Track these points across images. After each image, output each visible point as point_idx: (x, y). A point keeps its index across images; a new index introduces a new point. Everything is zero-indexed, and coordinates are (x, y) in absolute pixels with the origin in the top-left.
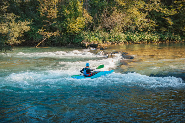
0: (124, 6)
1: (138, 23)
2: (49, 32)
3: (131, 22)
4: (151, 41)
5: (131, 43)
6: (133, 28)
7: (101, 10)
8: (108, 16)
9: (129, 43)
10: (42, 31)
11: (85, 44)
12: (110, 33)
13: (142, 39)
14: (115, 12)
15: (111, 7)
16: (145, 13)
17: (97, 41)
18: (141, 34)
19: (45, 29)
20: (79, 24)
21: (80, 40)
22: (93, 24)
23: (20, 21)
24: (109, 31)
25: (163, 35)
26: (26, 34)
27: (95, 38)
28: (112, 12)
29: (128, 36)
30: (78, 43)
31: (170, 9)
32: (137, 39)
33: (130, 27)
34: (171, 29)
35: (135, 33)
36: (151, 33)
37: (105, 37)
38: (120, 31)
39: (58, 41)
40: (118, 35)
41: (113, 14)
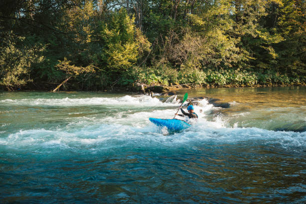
0: (201, 27)
1: (224, 53)
2: (78, 66)
3: (214, 53)
4: (245, 84)
5: (214, 87)
6: (217, 62)
7: (165, 31)
8: (176, 42)
9: (210, 86)
10: (65, 65)
11: (140, 87)
12: (178, 70)
13: (231, 80)
14: (188, 36)
15: (181, 27)
16: (237, 38)
17: (160, 83)
18: (228, 71)
19: (70, 61)
20: (129, 54)
21: (130, 81)
22: (151, 54)
24: (179, 66)
25: (262, 75)
27: (156, 77)
28: (183, 35)
29: (209, 74)
30: (127, 85)
31: (272, 33)
32: (223, 79)
33: (211, 62)
34: (273, 64)
35: (219, 70)
36: (244, 71)
37: (173, 76)
38: (197, 67)
39: (91, 83)
40: (194, 74)
41: (185, 39)
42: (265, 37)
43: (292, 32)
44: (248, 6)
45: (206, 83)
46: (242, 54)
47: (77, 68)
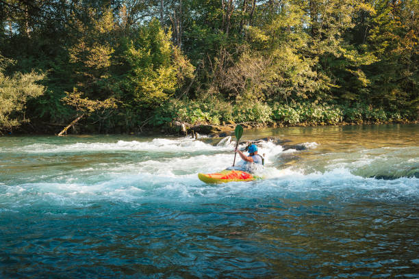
0: (263, 43)
1: (297, 80)
2: (93, 99)
3: (282, 79)
4: (326, 121)
5: (283, 126)
6: (286, 91)
7: (214, 50)
9: (278, 124)
10: (74, 97)
11: (181, 127)
12: (234, 104)
13: (306, 116)
14: (245, 56)
15: (236, 44)
16: (313, 58)
17: (208, 121)
18: (301, 104)
19: (81, 93)
20: (164, 82)
21: (166, 119)
22: (195, 83)
24: (234, 98)
25: (349, 109)
26: (32, 105)
27: (202, 114)
28: (238, 55)
29: (276, 109)
30: (163, 125)
31: (361, 52)
32: (296, 116)
33: (278, 91)
34: (365, 95)
35: (289, 103)
36: (324, 104)
37: (225, 112)
38: (259, 99)
39: (112, 122)
40: (254, 108)
41: (241, 60)
42: (351, 56)
43: (388, 49)
44: (328, 14)
45: (271, 121)
46: (320, 80)
47: (91, 102)
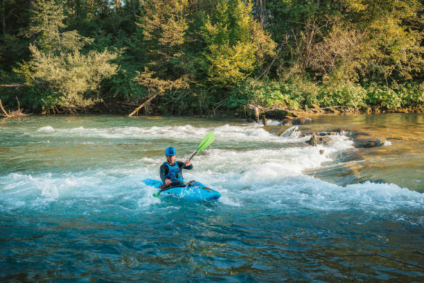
0: (361, 12)
1: (400, 56)
2: (165, 80)
3: (382, 56)
5: (379, 112)
6: (386, 70)
7: (300, 23)
8: (318, 39)
9: (373, 110)
10: (145, 77)
11: (254, 110)
12: (320, 84)
13: (411, 100)
14: (336, 29)
15: (327, 16)
16: (420, 30)
17: (287, 104)
18: (406, 86)
19: (152, 73)
20: (241, 60)
21: (241, 101)
22: (277, 60)
23: (93, 52)
24: (319, 78)
26: (106, 85)
27: (282, 96)
28: (328, 28)
29: (372, 91)
30: (238, 107)
32: (397, 100)
33: (377, 70)
35: (390, 85)
37: (309, 94)
38: (350, 79)
39: (185, 104)
40: (345, 90)
41: (331, 34)
45: (365, 105)
47: (162, 82)
